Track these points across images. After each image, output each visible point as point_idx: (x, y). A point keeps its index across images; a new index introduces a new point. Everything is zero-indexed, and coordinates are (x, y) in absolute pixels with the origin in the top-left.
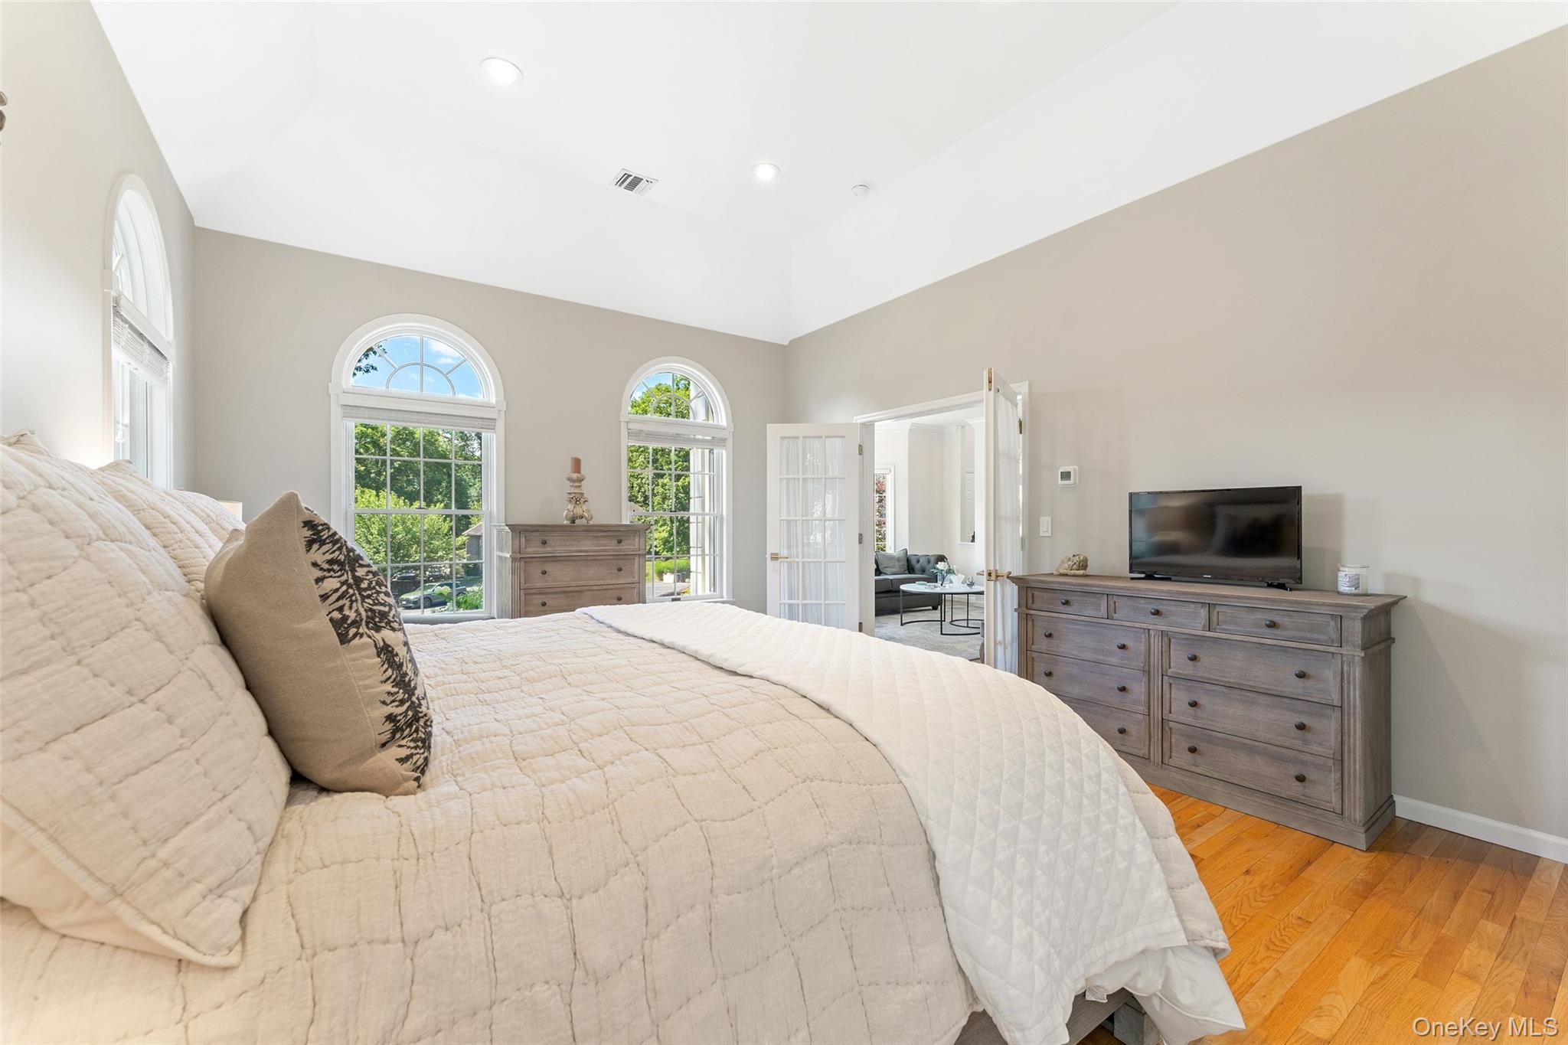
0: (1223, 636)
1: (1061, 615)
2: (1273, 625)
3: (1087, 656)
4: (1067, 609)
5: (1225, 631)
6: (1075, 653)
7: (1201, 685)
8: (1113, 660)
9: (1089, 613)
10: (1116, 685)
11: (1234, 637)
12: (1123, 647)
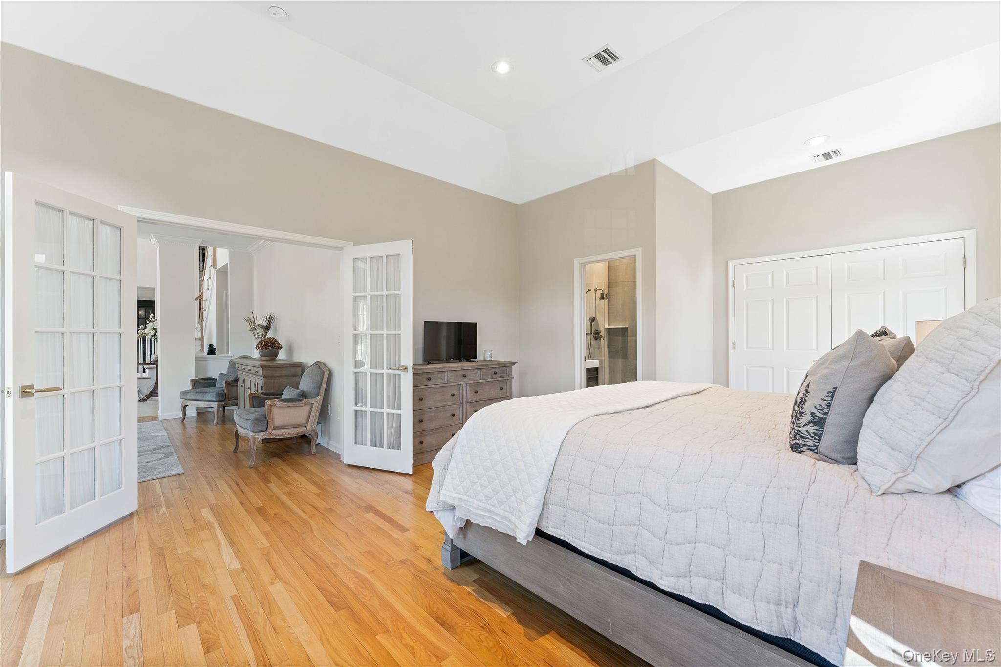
0: (485, 380)
1: (427, 387)
2: (495, 373)
3: (439, 404)
4: (431, 382)
5: (485, 379)
6: (433, 405)
7: (478, 403)
8: (449, 403)
9: (439, 382)
10: (449, 415)
11: (488, 380)
12: (453, 395)
